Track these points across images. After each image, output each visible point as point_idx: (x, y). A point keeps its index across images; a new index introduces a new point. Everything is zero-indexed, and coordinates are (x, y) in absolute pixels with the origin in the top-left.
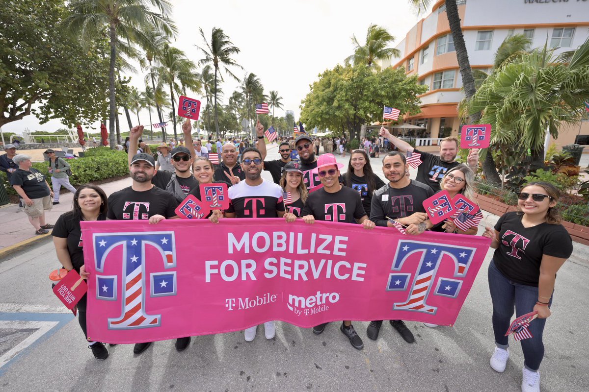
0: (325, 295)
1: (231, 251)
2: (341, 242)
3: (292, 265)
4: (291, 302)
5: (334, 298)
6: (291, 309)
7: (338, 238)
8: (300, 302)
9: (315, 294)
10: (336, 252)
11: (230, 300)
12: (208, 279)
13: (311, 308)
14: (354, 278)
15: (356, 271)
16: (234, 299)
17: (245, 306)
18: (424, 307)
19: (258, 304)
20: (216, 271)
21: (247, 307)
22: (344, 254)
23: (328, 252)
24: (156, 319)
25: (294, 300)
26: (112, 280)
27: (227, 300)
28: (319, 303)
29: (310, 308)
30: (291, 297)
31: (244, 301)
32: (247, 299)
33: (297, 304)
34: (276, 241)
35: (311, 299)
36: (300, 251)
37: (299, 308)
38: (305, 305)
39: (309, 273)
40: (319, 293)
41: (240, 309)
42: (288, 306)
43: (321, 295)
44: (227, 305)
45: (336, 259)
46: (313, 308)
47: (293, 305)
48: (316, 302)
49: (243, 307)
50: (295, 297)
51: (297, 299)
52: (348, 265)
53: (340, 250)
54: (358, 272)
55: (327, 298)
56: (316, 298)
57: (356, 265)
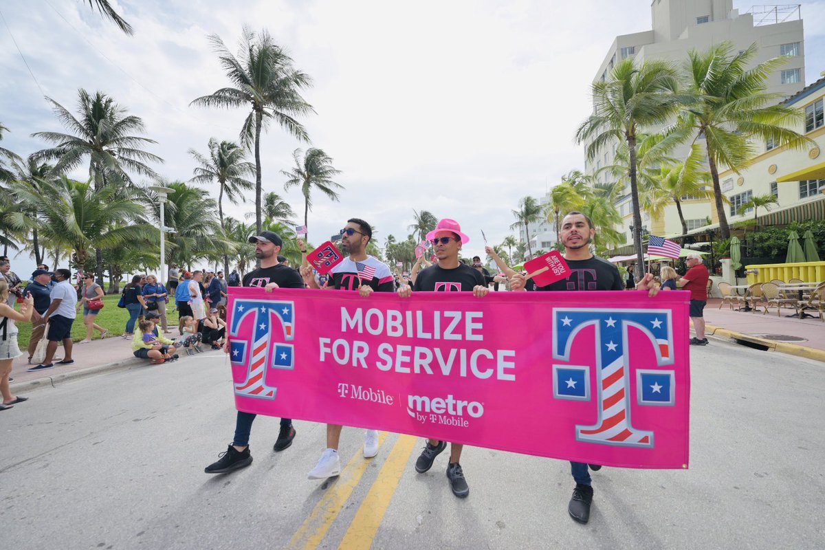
0: (460, 404)
1: (344, 329)
2: (475, 320)
3: (411, 354)
4: (411, 405)
5: (475, 409)
6: (413, 414)
7: (470, 315)
8: (423, 403)
9: (445, 398)
10: (470, 337)
11: (343, 385)
12: (322, 358)
13: (440, 414)
14: (501, 376)
15: (501, 364)
16: (347, 385)
17: (358, 396)
18: (631, 434)
19: (372, 399)
20: (328, 350)
21: (360, 398)
22: (480, 338)
23: (458, 337)
24: (272, 392)
25: (415, 402)
26: (243, 345)
27: (340, 384)
28: (451, 412)
29: (437, 414)
30: (411, 399)
31: (357, 389)
32: (360, 387)
33: (419, 408)
34: (390, 323)
35: (438, 403)
36: (421, 335)
37: (423, 412)
38: (431, 409)
39: (435, 365)
40: (450, 397)
41: (352, 397)
42: (408, 410)
43: (454, 402)
44: (339, 391)
45: (471, 347)
46: (442, 415)
47: (414, 410)
48: (447, 409)
49: (356, 395)
50: (417, 398)
51: (419, 399)
52: (489, 355)
53: (475, 332)
54: (504, 365)
55: (465, 408)
56: (447, 404)
57: (501, 353)
